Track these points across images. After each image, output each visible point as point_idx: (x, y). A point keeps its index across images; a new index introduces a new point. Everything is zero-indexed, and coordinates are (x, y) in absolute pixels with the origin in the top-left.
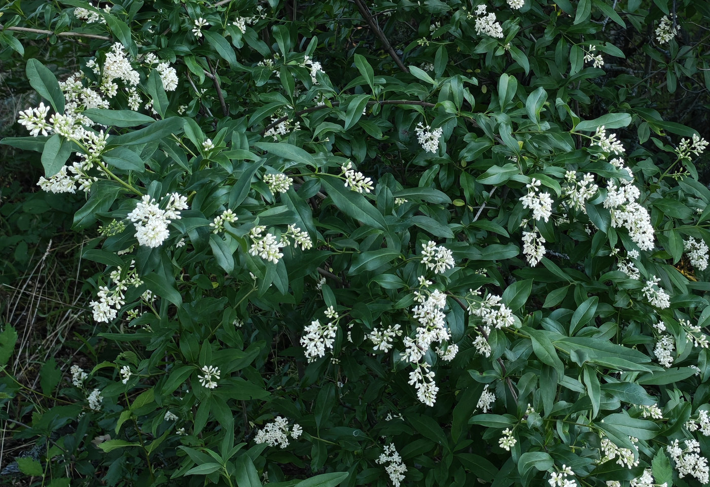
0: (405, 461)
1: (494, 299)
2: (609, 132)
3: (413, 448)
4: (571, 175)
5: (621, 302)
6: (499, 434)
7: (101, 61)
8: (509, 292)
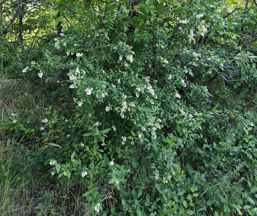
0: (116, 127)
1: (132, 103)
2: (147, 79)
3: (116, 126)
4: (143, 85)
5: (147, 104)
6: (134, 122)
7: (75, 70)
8: (134, 102)
